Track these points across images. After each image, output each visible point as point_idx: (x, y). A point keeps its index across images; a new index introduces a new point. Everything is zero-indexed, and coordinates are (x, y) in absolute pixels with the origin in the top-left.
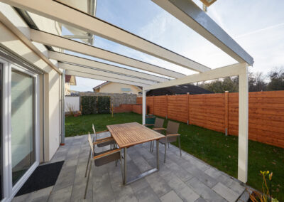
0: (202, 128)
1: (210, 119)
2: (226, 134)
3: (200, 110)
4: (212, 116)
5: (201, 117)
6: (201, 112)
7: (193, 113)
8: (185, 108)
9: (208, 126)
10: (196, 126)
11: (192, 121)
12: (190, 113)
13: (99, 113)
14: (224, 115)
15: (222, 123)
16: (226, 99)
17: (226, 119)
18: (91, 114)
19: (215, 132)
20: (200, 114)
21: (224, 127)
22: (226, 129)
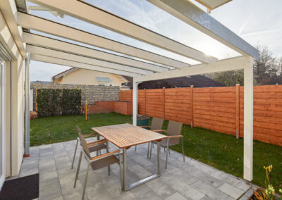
0: (210, 130)
1: (219, 119)
2: (237, 137)
3: (207, 108)
4: (221, 115)
5: (208, 117)
6: (208, 111)
7: (197, 111)
8: (188, 106)
9: (217, 128)
10: (201, 129)
11: (197, 123)
12: (195, 111)
13: (64, 115)
14: (234, 113)
15: (233, 123)
16: (237, 94)
17: (237, 118)
18: (52, 115)
19: (224, 135)
20: (206, 113)
21: (235, 129)
22: (237, 130)
